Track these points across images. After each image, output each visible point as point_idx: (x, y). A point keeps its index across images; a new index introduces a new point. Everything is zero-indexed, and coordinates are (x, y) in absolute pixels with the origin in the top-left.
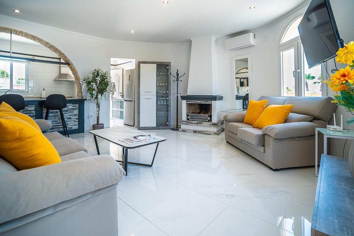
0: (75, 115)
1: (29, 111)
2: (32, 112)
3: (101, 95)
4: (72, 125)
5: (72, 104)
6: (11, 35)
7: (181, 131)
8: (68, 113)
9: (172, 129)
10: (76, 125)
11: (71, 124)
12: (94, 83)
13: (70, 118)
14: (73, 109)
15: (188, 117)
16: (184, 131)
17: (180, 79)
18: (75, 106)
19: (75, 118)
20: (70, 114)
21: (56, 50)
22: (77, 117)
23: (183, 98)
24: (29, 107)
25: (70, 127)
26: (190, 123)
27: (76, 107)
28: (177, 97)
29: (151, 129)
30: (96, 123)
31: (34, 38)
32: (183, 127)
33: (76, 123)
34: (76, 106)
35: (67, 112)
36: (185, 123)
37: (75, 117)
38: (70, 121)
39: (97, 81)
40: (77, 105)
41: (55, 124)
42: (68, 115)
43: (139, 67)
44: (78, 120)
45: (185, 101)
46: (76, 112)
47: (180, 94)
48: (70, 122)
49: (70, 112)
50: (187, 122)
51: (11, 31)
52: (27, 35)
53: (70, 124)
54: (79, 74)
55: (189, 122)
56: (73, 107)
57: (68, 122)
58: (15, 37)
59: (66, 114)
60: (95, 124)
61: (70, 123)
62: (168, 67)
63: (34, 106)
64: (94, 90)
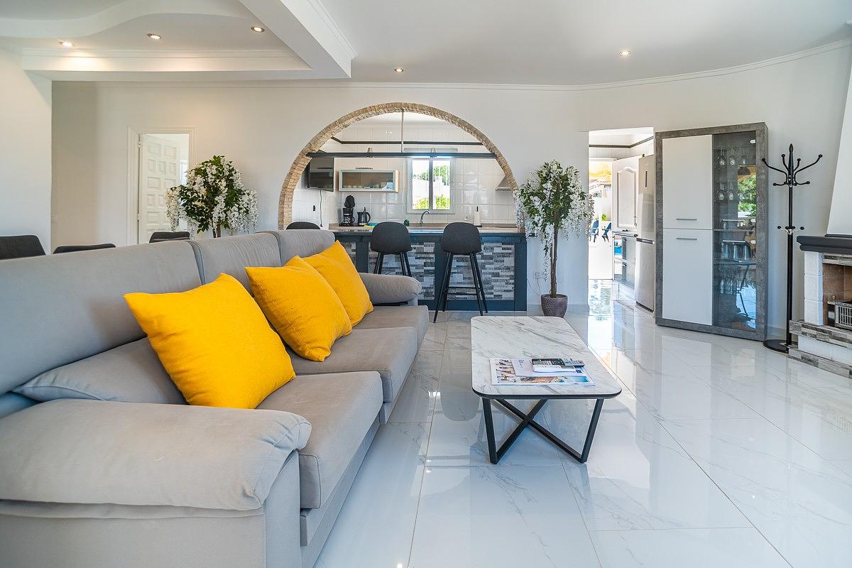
0: (508, 268)
1: (425, 253)
2: (431, 256)
3: (552, 226)
4: (502, 289)
5: (500, 244)
6: (403, 115)
7: (797, 359)
8: (493, 264)
9: (768, 344)
10: (510, 291)
11: (499, 289)
12: (536, 198)
13: (497, 275)
14: (503, 255)
15: (831, 315)
16: (810, 360)
17: (800, 177)
18: (508, 249)
19: (507, 276)
20: (498, 265)
21: (470, 129)
22: (512, 273)
23: (810, 244)
24: (425, 246)
25: (498, 293)
26: (834, 338)
27: (510, 251)
28: (790, 238)
29: (695, 329)
30: (548, 292)
31: (433, 111)
32: (806, 344)
33: (511, 287)
34: (510, 249)
35: (491, 261)
36: (815, 332)
37: (507, 274)
38: (497, 281)
39: (545, 191)
40: (513, 247)
41: (468, 283)
42: (492, 266)
43: (659, 147)
44: (512, 281)
45: (817, 254)
46: (510, 261)
47: (802, 228)
48: (497, 283)
49: (497, 261)
50: (823, 331)
51: (402, 108)
52: (422, 109)
53: (497, 288)
54: (515, 176)
55: (830, 333)
56: (504, 251)
57: (493, 283)
58: (409, 116)
59: (490, 264)
60: (547, 296)
61: (497, 286)
62: (753, 142)
63: (432, 243)
64: (538, 212)
